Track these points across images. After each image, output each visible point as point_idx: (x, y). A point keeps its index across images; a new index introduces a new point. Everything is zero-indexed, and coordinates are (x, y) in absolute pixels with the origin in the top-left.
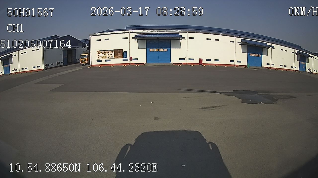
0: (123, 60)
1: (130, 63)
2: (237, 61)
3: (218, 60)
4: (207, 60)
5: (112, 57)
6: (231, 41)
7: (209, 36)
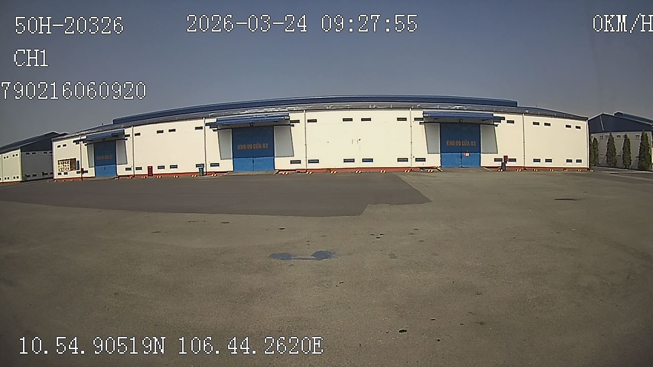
0: (78, 173)
1: (82, 177)
2: (211, 164)
3: (176, 167)
4: (159, 168)
5: (68, 169)
6: (197, 128)
7: (160, 126)
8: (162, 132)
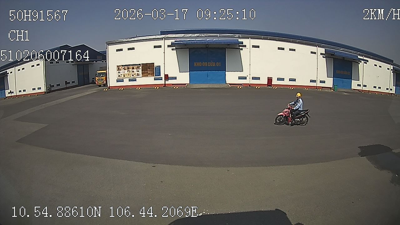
0: (155, 79)
1: (165, 84)
2: (320, 81)
3: (294, 80)
4: (278, 79)
5: (138, 75)
6: (311, 53)
8: (283, 49)
